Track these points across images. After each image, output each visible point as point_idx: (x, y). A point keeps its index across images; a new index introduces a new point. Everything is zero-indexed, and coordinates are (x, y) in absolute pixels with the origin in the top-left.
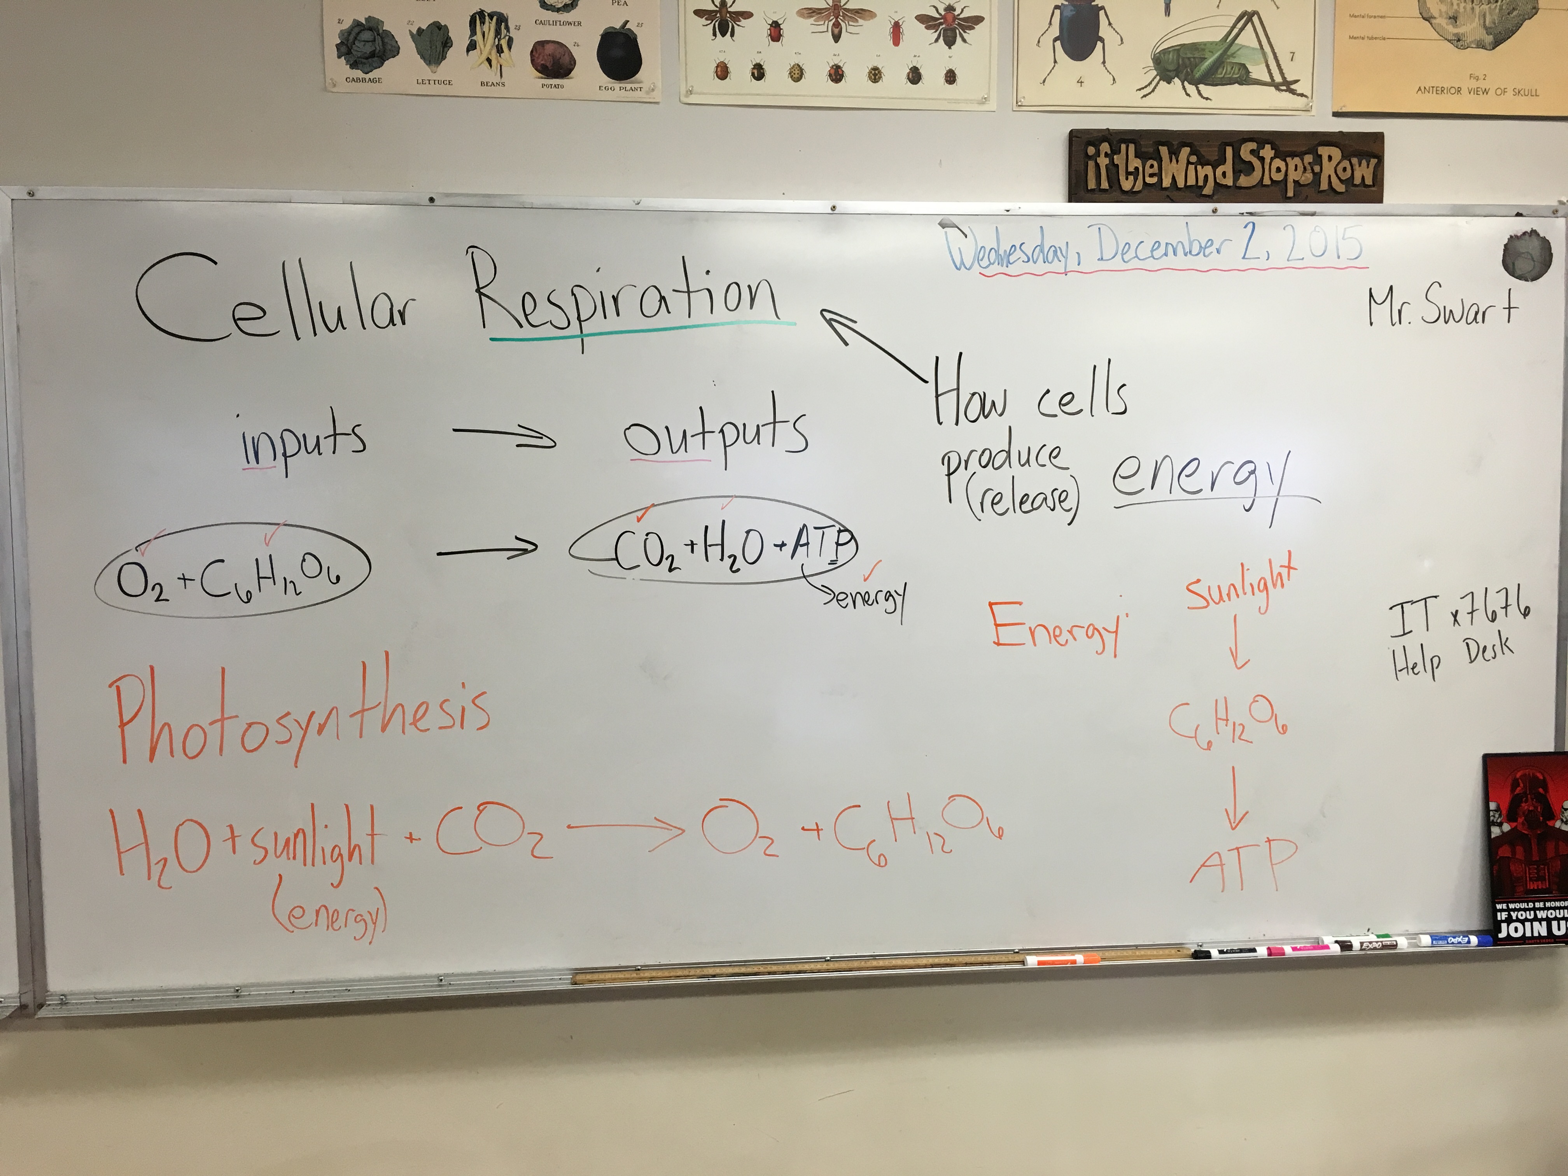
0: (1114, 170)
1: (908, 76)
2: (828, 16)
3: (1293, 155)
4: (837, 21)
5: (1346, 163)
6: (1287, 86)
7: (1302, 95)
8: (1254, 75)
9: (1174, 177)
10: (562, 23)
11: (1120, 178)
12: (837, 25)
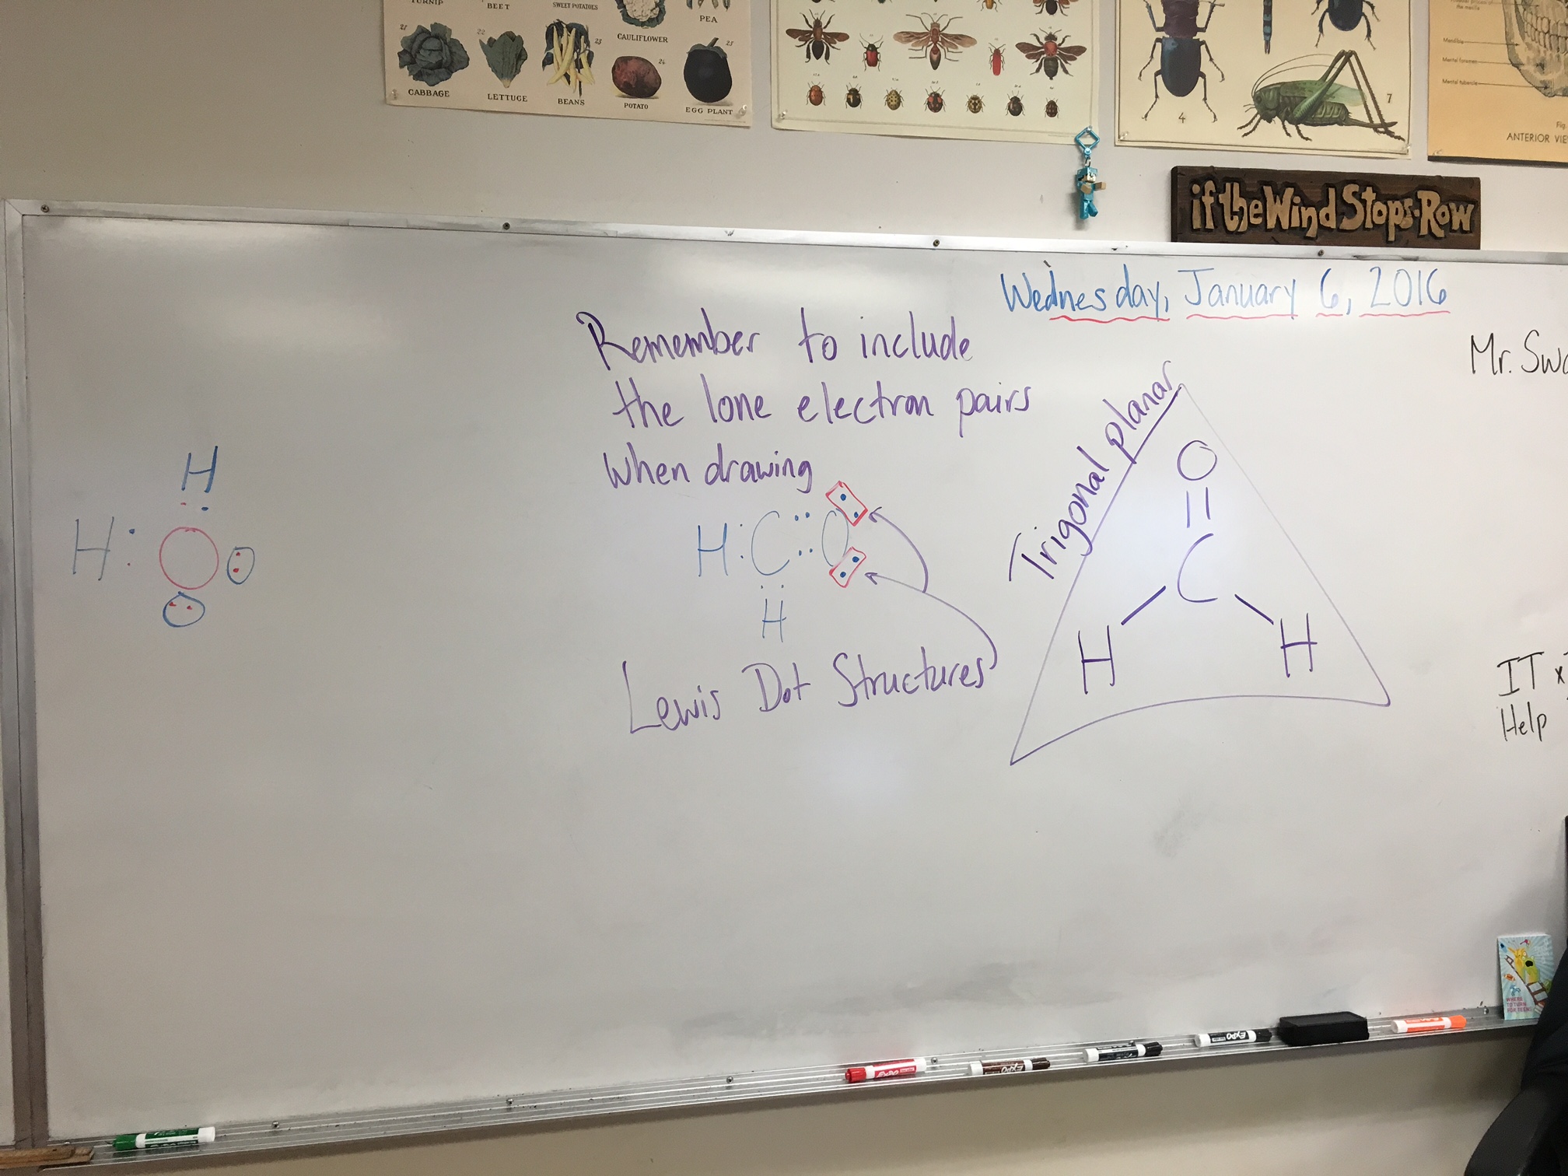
0: (1219, 210)
1: (1009, 107)
2: (927, 41)
3: (1394, 198)
4: (935, 46)
5: (1444, 208)
6: (1385, 128)
7: (1399, 138)
8: (1353, 116)
9: (1278, 219)
10: (646, 39)
11: (1226, 217)
12: (935, 51)
